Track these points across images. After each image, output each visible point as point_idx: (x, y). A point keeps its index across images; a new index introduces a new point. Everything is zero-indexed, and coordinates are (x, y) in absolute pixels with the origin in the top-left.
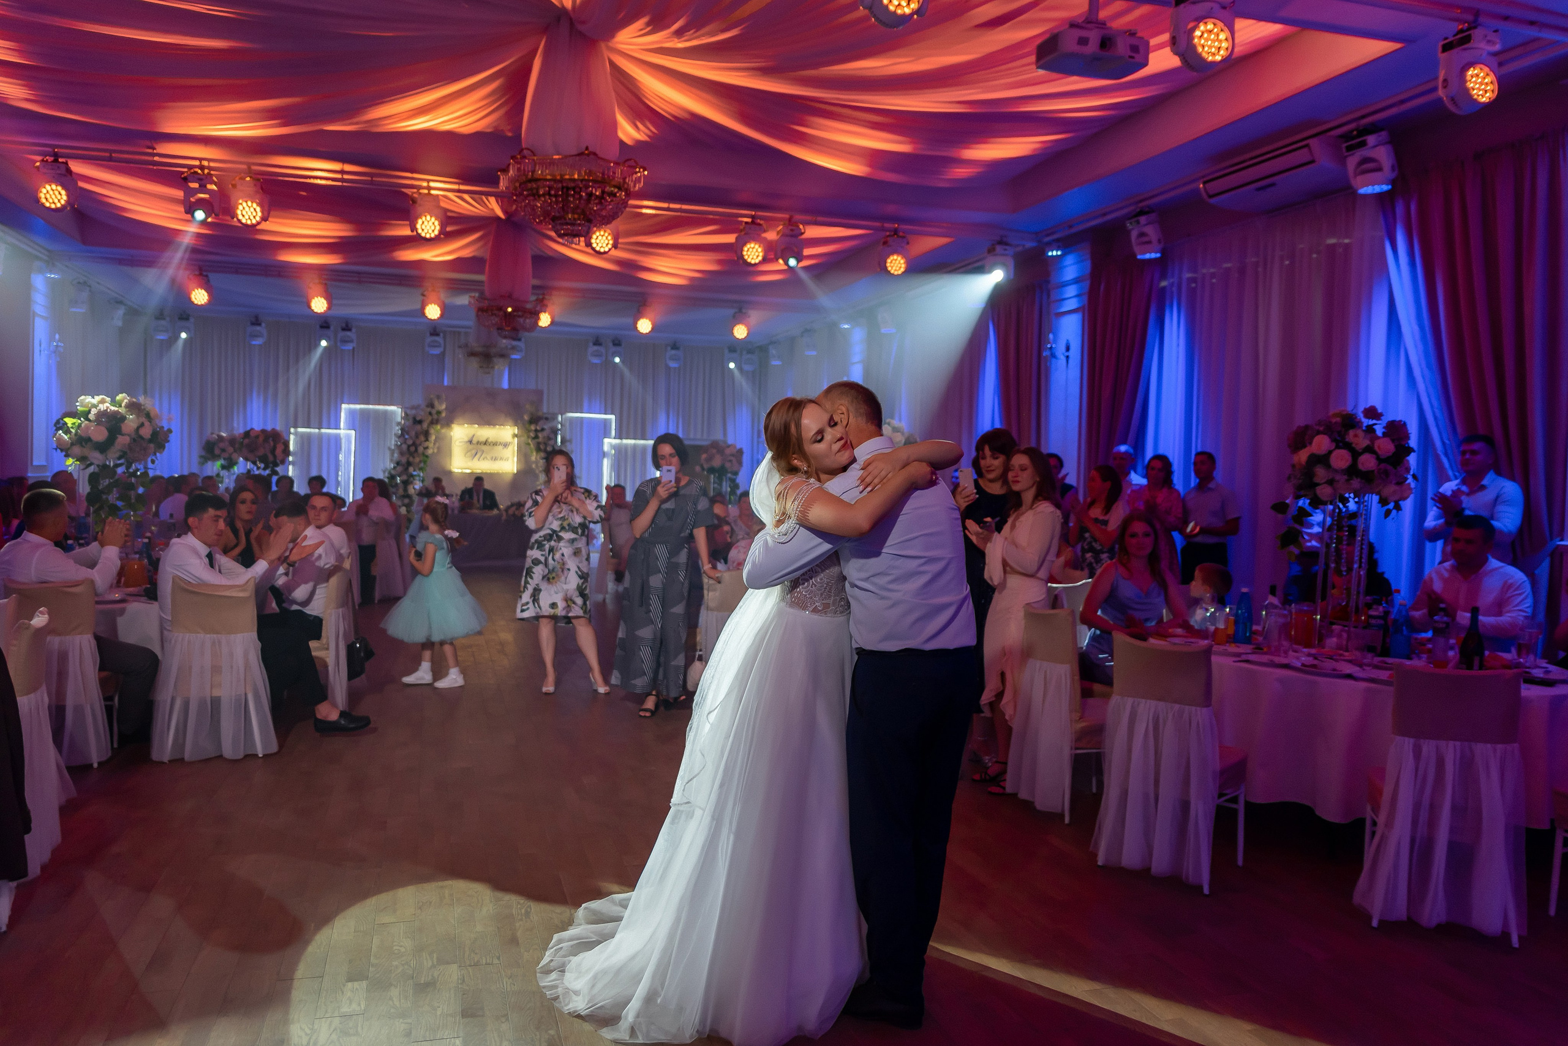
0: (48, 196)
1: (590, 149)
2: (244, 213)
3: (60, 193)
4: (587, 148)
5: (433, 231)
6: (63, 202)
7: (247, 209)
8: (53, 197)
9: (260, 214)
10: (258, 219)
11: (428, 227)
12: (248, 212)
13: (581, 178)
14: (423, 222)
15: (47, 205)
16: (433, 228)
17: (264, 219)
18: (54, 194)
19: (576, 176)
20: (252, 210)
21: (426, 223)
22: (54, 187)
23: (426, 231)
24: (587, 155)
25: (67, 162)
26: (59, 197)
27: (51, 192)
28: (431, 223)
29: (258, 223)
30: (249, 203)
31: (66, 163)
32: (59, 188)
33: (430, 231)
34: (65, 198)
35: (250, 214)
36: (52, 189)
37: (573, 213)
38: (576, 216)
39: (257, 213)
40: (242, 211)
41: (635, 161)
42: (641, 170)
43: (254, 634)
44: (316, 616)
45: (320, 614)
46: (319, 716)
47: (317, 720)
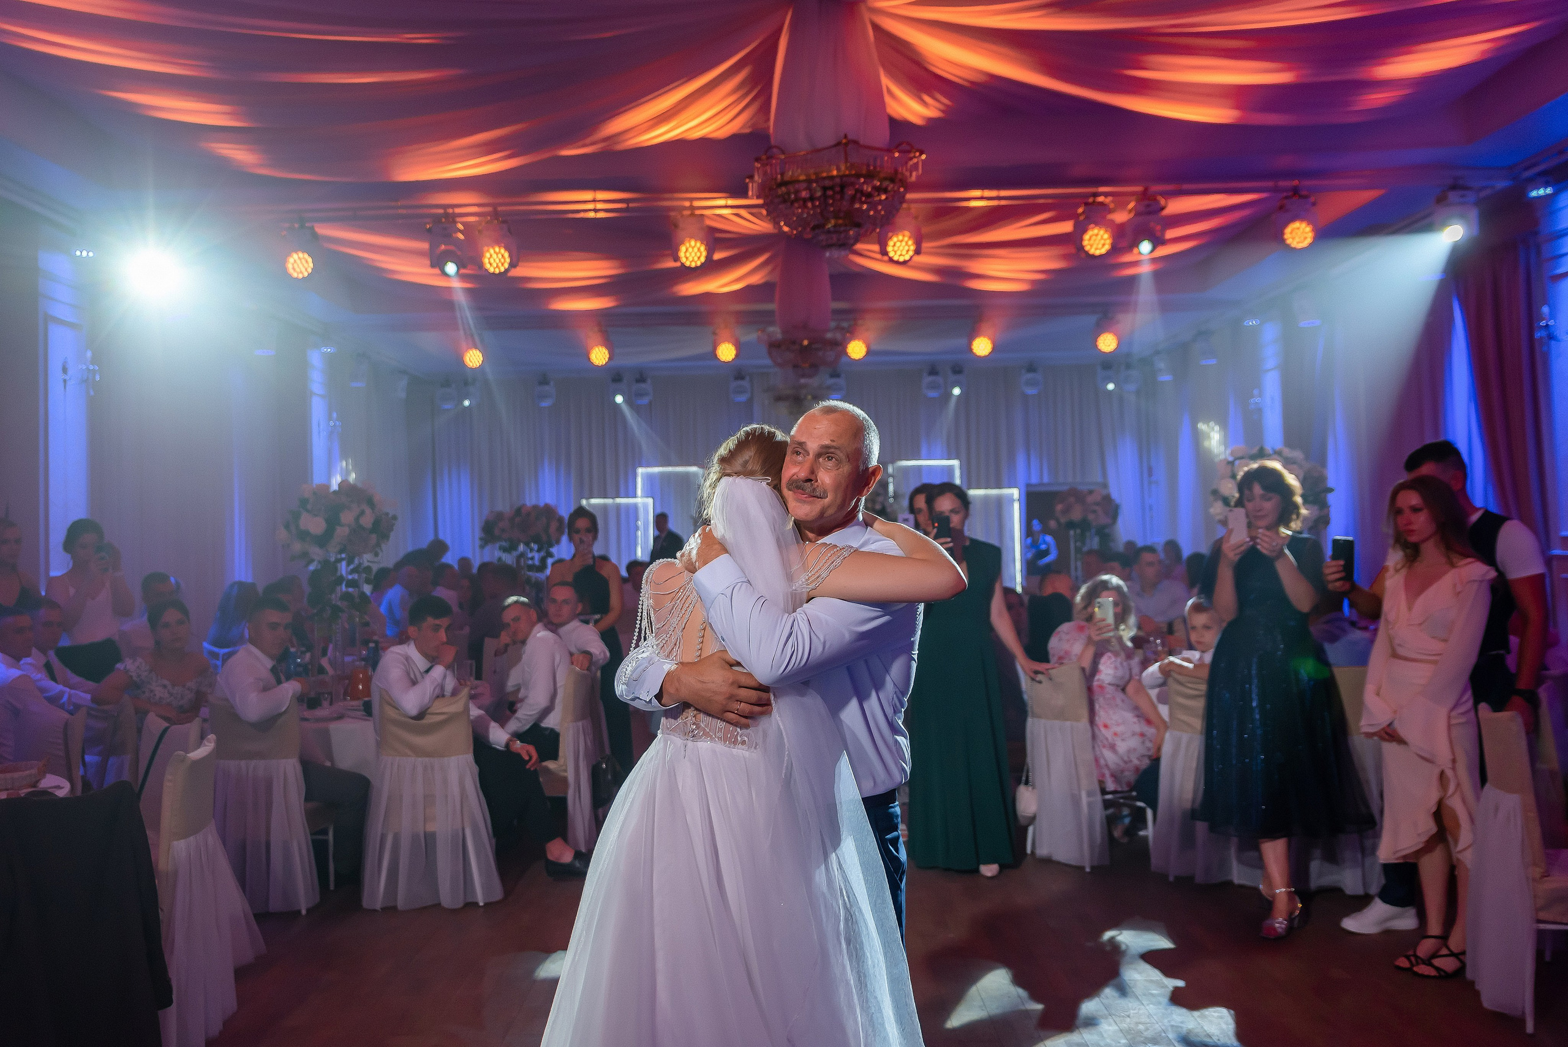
0: (295, 265)
1: (850, 137)
2: (492, 261)
3: (307, 262)
4: (846, 136)
5: (699, 258)
6: (310, 270)
7: (494, 256)
8: (301, 266)
9: (508, 260)
10: (506, 266)
11: (693, 254)
12: (496, 259)
13: (841, 173)
14: (687, 250)
15: (295, 275)
16: (698, 254)
17: (513, 265)
18: (301, 262)
19: (835, 173)
20: (500, 256)
21: (690, 250)
22: (301, 255)
23: (691, 259)
24: (846, 145)
25: (313, 226)
26: (306, 265)
27: (298, 261)
28: (696, 250)
29: (506, 271)
30: (497, 249)
31: (312, 228)
32: (306, 256)
33: (696, 259)
34: (311, 265)
35: (497, 261)
36: (299, 258)
37: (836, 217)
38: (840, 221)
39: (505, 259)
40: (489, 259)
41: (908, 144)
42: (918, 154)
43: (470, 757)
44: (552, 731)
45: (557, 728)
46: (550, 857)
47: (548, 861)
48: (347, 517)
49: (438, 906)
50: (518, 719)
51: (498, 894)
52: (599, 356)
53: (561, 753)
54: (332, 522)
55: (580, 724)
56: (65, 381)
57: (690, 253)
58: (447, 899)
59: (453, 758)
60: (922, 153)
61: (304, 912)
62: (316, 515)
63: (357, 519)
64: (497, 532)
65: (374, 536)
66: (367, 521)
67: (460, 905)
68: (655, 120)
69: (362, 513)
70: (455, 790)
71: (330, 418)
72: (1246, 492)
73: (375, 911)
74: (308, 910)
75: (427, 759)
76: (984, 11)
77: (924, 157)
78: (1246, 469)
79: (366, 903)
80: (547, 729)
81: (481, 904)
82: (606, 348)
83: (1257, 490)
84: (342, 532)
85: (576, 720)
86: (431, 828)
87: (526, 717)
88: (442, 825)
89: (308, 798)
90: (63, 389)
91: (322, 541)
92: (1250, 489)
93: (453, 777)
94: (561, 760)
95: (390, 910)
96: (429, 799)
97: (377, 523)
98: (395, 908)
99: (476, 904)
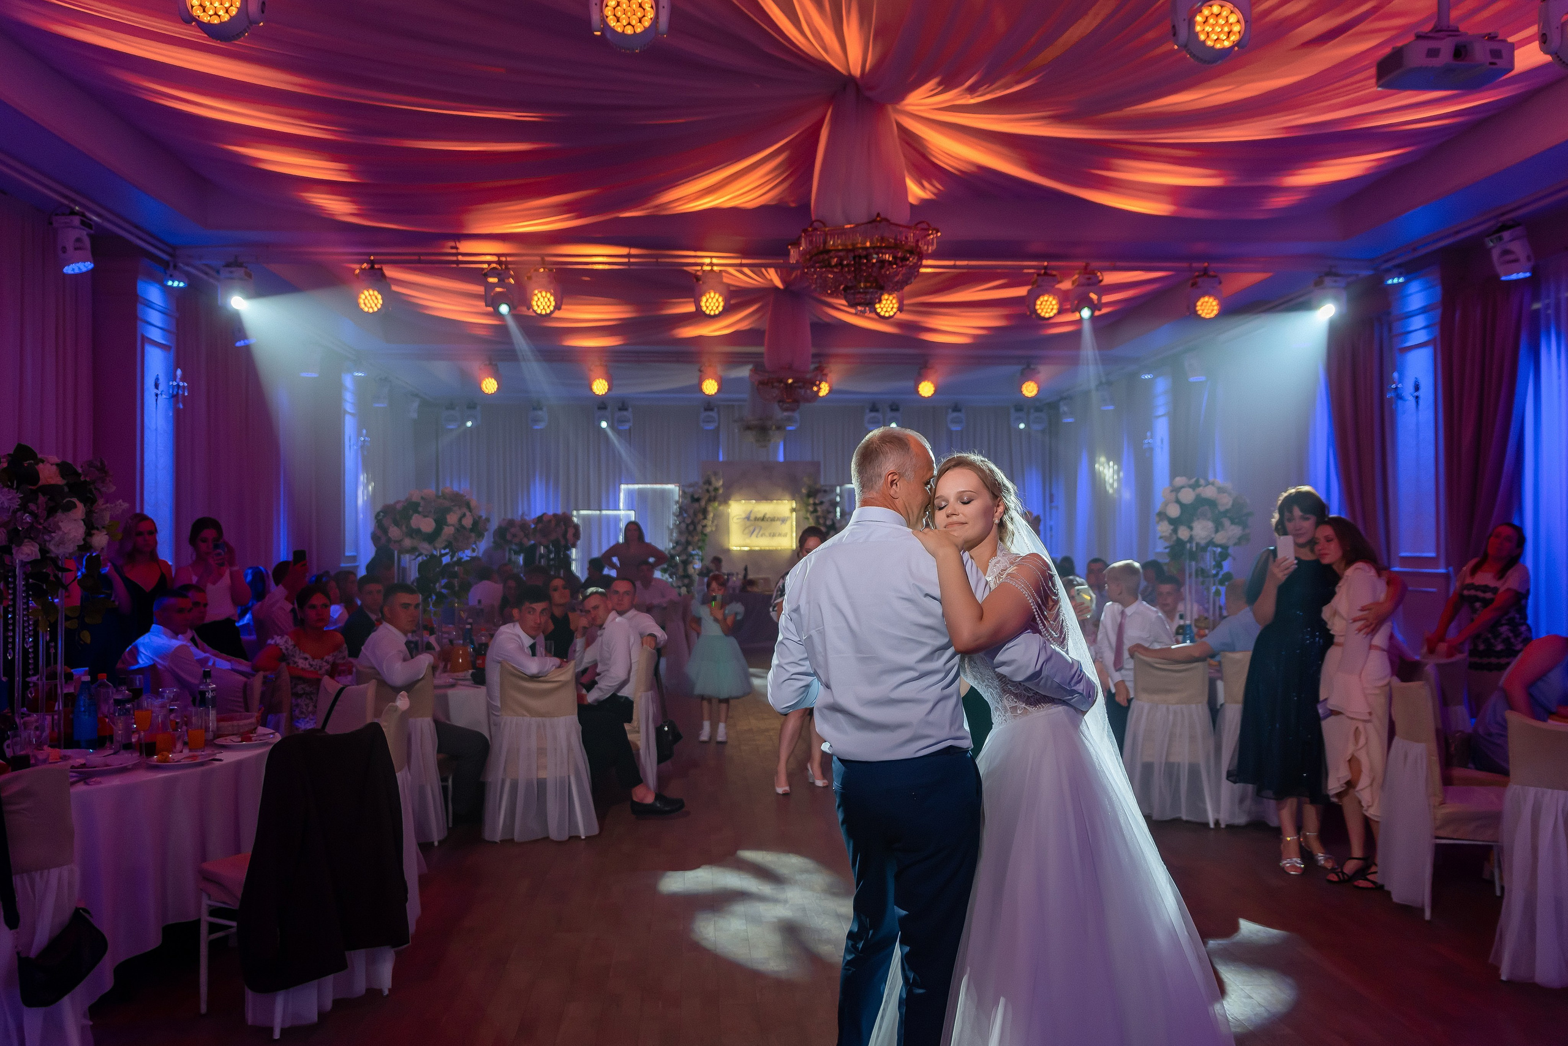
0: (366, 301)
1: (882, 216)
2: (539, 303)
3: (376, 298)
4: (878, 215)
5: (717, 307)
6: (379, 306)
7: (542, 299)
8: (371, 302)
9: (553, 303)
10: (552, 308)
11: (712, 304)
12: (542, 302)
13: (873, 245)
14: (707, 300)
15: (366, 309)
16: (717, 304)
17: (557, 307)
18: (371, 298)
19: (868, 244)
20: (546, 300)
21: (710, 300)
22: (371, 292)
23: (710, 308)
24: (877, 221)
25: (382, 267)
26: (376, 301)
27: (369, 298)
28: (715, 300)
29: (552, 312)
30: (544, 294)
31: (381, 269)
32: (376, 293)
33: (715, 308)
34: (381, 302)
35: (544, 304)
36: (369, 295)
37: (866, 281)
38: (868, 285)
39: (550, 302)
40: (537, 302)
41: (928, 224)
42: (934, 232)
43: (575, 718)
44: (627, 698)
45: (631, 697)
46: (635, 799)
47: (633, 802)
48: (452, 518)
49: (547, 839)
50: (600, 689)
51: (595, 830)
52: (600, 387)
53: (634, 717)
54: (440, 523)
55: (650, 693)
56: (157, 395)
57: (710, 303)
58: (554, 834)
59: (562, 718)
60: (937, 232)
61: (436, 844)
62: (425, 516)
63: (460, 520)
64: (509, 537)
65: (473, 535)
66: (468, 522)
67: (566, 838)
68: (704, 191)
69: (464, 515)
70: (564, 744)
71: (359, 434)
72: (1287, 514)
73: (496, 843)
74: (439, 842)
75: (540, 719)
76: (999, 119)
77: (939, 234)
78: (1285, 495)
79: (487, 835)
80: (622, 697)
81: (583, 837)
82: (606, 380)
83: (1297, 512)
84: (448, 531)
85: (647, 690)
86: (542, 775)
87: (606, 688)
88: (550, 774)
89: (439, 751)
90: (155, 402)
91: (431, 538)
92: (1291, 512)
93: (562, 733)
94: (635, 723)
95: (508, 842)
96: (542, 751)
97: (475, 523)
98: (512, 841)
99: (580, 837)
